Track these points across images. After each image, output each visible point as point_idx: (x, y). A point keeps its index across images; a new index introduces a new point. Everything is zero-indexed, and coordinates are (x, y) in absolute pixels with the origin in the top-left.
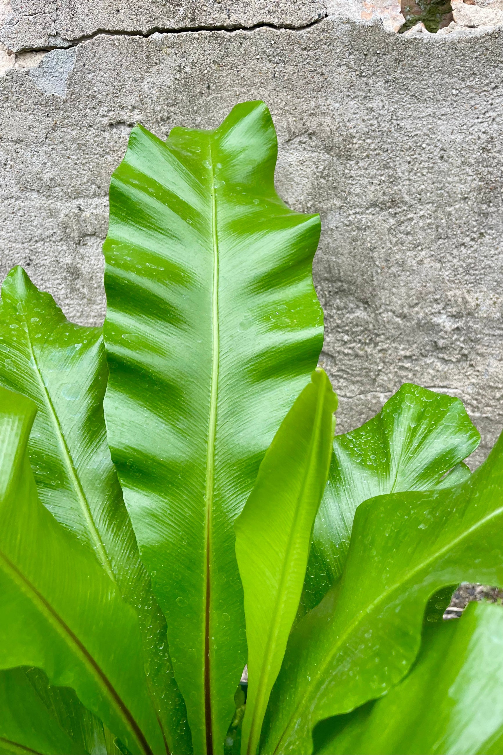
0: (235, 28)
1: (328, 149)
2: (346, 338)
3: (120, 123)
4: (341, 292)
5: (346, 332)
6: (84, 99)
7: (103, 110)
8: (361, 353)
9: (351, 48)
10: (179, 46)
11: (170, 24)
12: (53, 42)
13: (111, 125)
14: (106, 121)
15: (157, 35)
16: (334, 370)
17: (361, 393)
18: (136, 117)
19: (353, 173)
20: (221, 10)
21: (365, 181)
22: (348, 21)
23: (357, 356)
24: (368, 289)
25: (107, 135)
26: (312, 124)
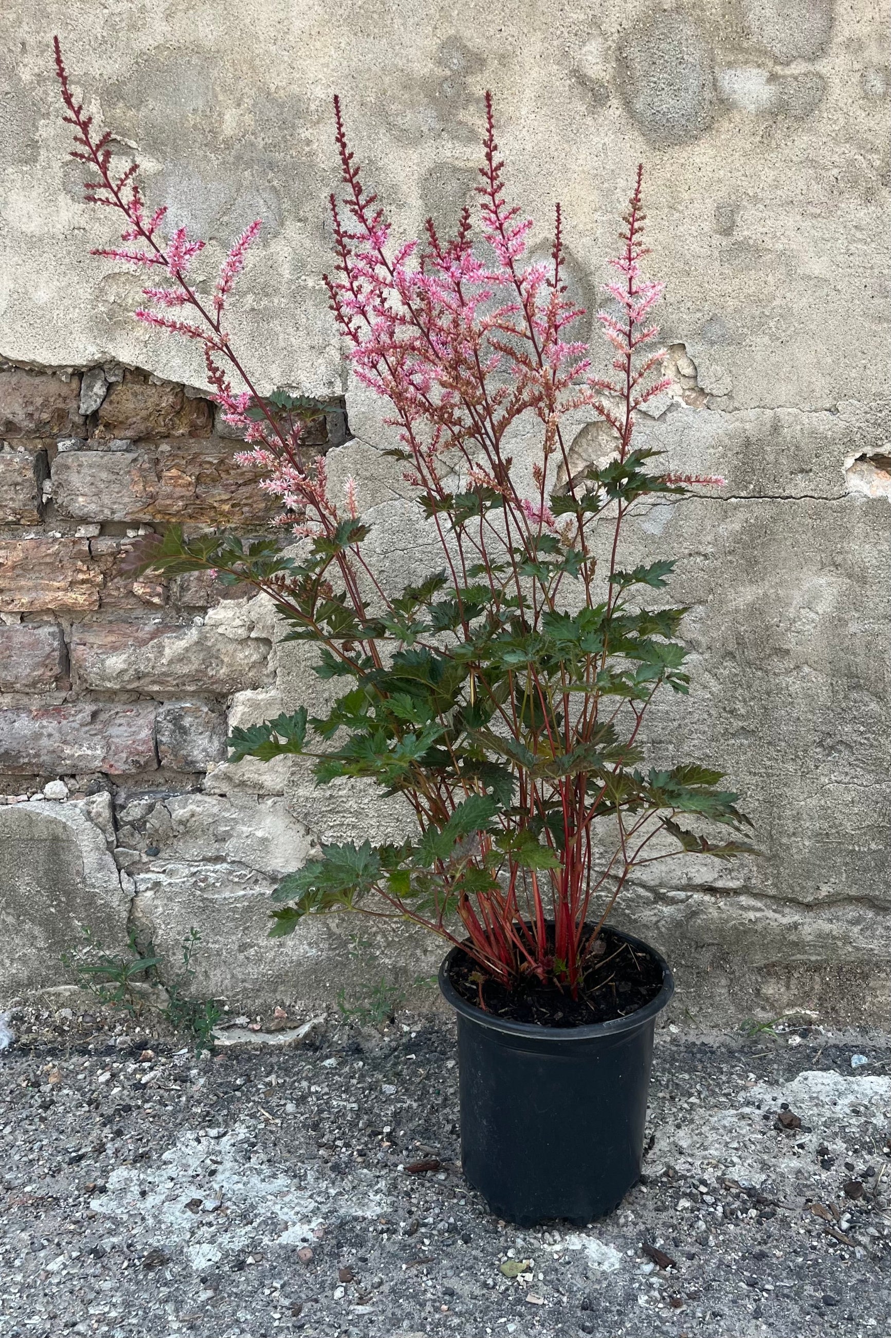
0: (787, 498)
1: (850, 576)
2: (862, 729)
3: (699, 553)
4: (857, 687)
5: (862, 723)
6: (674, 537)
7: (685, 544)
8: (875, 743)
9: (866, 514)
10: (748, 506)
11: (743, 494)
12: (659, 501)
13: (690, 555)
14: (687, 551)
15: (733, 500)
16: (852, 759)
17: (877, 782)
18: (710, 549)
19: (868, 593)
20: (779, 487)
21: (877, 600)
22: (865, 496)
23: (872, 746)
24: (881, 686)
25: (685, 561)
26: (839, 559)
